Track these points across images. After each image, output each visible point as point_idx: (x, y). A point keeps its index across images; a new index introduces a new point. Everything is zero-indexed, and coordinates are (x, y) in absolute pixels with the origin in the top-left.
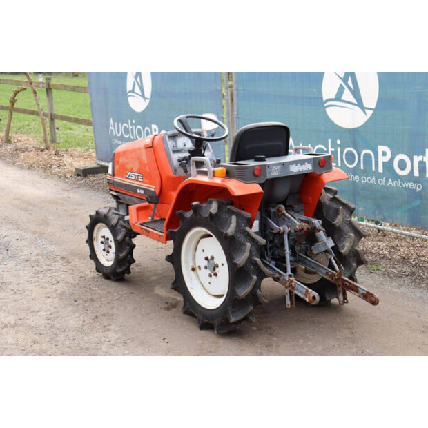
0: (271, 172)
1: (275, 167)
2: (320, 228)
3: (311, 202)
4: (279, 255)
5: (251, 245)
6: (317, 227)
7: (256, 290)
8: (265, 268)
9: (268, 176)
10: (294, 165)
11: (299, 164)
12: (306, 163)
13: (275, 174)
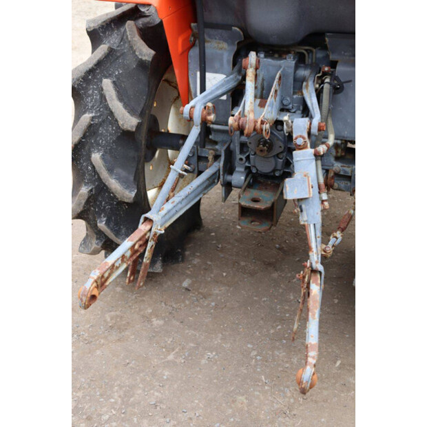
2: (300, 141)
5: (103, 121)
6: (294, 136)
7: (100, 217)
8: (113, 181)
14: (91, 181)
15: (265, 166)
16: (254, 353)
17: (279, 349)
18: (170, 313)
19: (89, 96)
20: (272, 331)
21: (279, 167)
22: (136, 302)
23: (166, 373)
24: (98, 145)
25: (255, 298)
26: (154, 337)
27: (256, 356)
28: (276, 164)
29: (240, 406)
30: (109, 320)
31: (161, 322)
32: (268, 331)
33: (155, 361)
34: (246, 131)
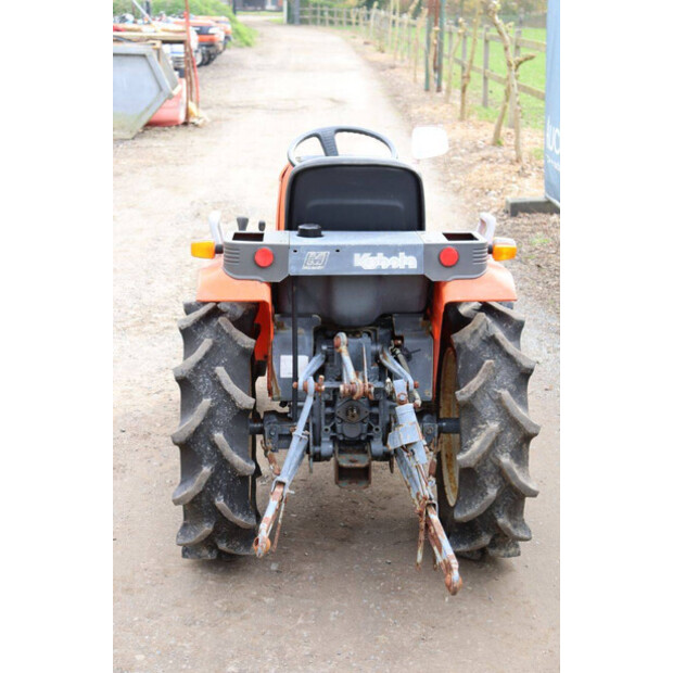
0: (300, 263)
1: (312, 253)
5: (219, 404)
6: (396, 394)
7: (216, 496)
8: (235, 455)
9: (293, 271)
10: (367, 255)
11: (380, 255)
12: (402, 254)
13: (313, 268)
14: (210, 461)
15: (352, 432)
16: (372, 605)
17: (392, 599)
18: (275, 591)
19: (201, 383)
20: (378, 588)
21: (364, 431)
22: (237, 589)
23: (305, 633)
24: (216, 425)
25: (347, 567)
26: (274, 610)
27: (375, 607)
28: (362, 428)
29: (383, 642)
30: (220, 606)
31: (272, 599)
32: (375, 588)
34: (357, 395)
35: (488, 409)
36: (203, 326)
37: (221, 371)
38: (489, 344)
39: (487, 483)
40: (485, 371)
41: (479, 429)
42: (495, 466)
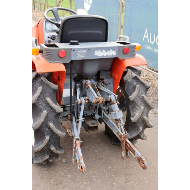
0: (76, 55)
2: (115, 102)
3: (117, 78)
4: (87, 114)
5: (49, 112)
6: (112, 101)
7: (51, 146)
8: (58, 131)
9: (73, 58)
10: (99, 51)
11: (104, 51)
12: (111, 50)
13: (81, 57)
14: (48, 134)
15: (90, 113)
17: (109, 166)
18: (70, 171)
19: (40, 105)
20: (102, 163)
21: (93, 112)
22: (56, 173)
23: (89, 188)
24: (49, 120)
25: (88, 156)
26: (73, 180)
27: (105, 171)
29: (116, 186)
30: (53, 183)
31: (70, 175)
32: (101, 163)
33: (82, 187)
34: (100, 103)
35: (139, 102)
36: (35, 81)
37: (48, 99)
38: (135, 80)
39: (139, 126)
40: (137, 89)
41: (137, 109)
42: (142, 120)
